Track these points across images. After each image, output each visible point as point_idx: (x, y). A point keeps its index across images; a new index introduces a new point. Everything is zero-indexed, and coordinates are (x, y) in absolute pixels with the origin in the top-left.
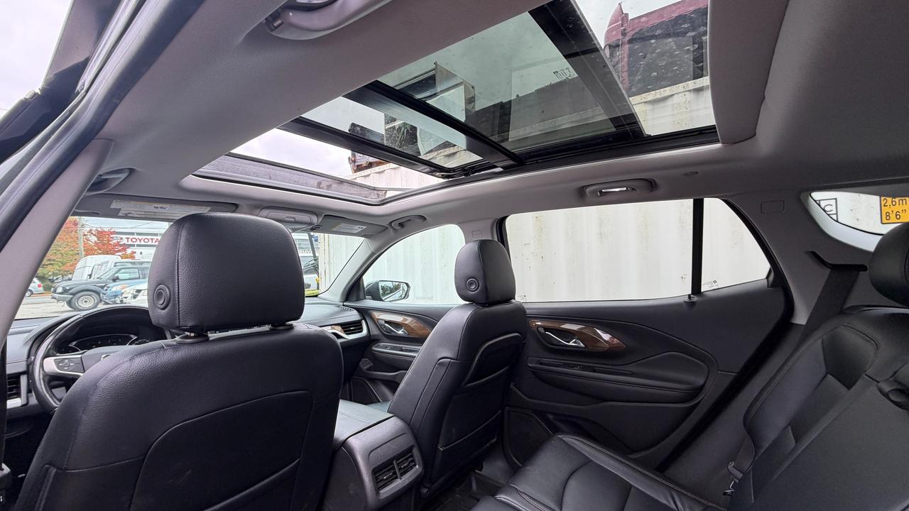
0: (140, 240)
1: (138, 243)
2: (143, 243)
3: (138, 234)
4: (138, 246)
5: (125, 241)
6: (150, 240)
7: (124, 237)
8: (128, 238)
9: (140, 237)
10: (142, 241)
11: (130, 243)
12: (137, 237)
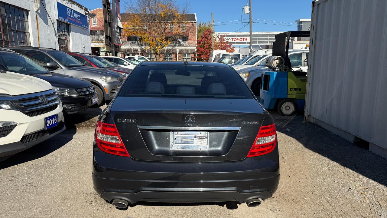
0: (238, 40)
1: (237, 41)
2: (239, 41)
3: (238, 36)
4: (237, 43)
5: (231, 41)
6: (243, 39)
7: (231, 38)
8: (232, 39)
9: (238, 38)
10: (239, 40)
11: (234, 41)
12: (236, 37)
